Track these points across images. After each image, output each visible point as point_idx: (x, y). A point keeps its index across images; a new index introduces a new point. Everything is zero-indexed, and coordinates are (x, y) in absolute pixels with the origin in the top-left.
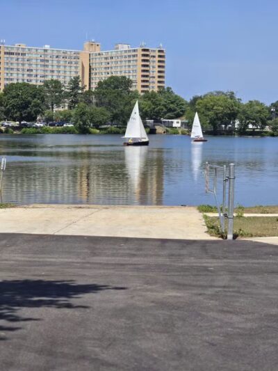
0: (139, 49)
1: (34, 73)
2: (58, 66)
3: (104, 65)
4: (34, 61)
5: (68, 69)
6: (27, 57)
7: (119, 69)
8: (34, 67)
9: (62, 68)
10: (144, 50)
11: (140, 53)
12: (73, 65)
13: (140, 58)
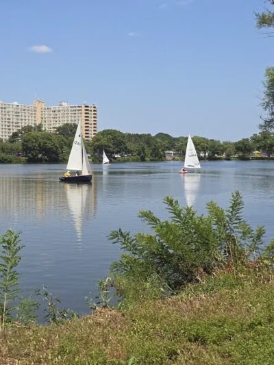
0: (83, 106)
1: (11, 121)
2: (25, 116)
3: (52, 116)
4: (11, 113)
5: (30, 118)
6: (7, 110)
7: (66, 119)
8: (11, 117)
9: (27, 118)
10: (86, 107)
11: (84, 108)
12: (33, 115)
13: (84, 112)
